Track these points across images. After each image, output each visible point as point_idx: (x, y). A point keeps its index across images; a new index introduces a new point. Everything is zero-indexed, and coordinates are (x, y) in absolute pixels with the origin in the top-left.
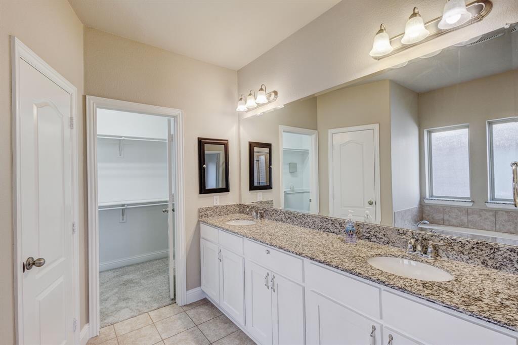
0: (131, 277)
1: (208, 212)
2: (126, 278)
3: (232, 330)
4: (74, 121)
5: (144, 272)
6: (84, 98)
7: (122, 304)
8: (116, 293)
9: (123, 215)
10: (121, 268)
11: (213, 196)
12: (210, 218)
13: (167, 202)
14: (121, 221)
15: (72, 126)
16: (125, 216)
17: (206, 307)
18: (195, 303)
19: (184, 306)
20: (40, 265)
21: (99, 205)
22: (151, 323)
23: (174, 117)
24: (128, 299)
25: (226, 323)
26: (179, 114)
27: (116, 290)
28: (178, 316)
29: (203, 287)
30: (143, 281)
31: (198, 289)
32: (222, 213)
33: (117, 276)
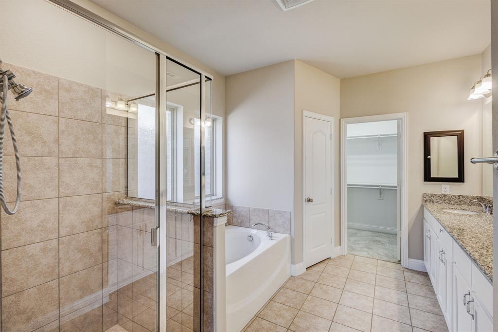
0: (381, 239)
1: (433, 199)
2: (377, 238)
3: (432, 297)
4: (333, 136)
5: (392, 240)
6: (340, 120)
7: (365, 249)
8: (366, 243)
9: (381, 194)
10: (378, 232)
11: (441, 185)
12: (436, 204)
13: (396, 187)
14: (379, 198)
15: (331, 138)
16: (382, 195)
17: (424, 277)
18: (416, 271)
19: (406, 268)
20: (311, 202)
21: (348, 183)
22: (376, 264)
23: (400, 119)
24: (371, 249)
25: (431, 292)
26: (404, 116)
27: (367, 242)
28: (396, 270)
29: (425, 262)
30: (387, 244)
31: (420, 261)
32: (452, 202)
33: (372, 236)
